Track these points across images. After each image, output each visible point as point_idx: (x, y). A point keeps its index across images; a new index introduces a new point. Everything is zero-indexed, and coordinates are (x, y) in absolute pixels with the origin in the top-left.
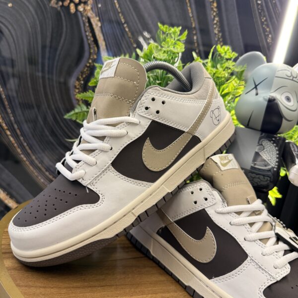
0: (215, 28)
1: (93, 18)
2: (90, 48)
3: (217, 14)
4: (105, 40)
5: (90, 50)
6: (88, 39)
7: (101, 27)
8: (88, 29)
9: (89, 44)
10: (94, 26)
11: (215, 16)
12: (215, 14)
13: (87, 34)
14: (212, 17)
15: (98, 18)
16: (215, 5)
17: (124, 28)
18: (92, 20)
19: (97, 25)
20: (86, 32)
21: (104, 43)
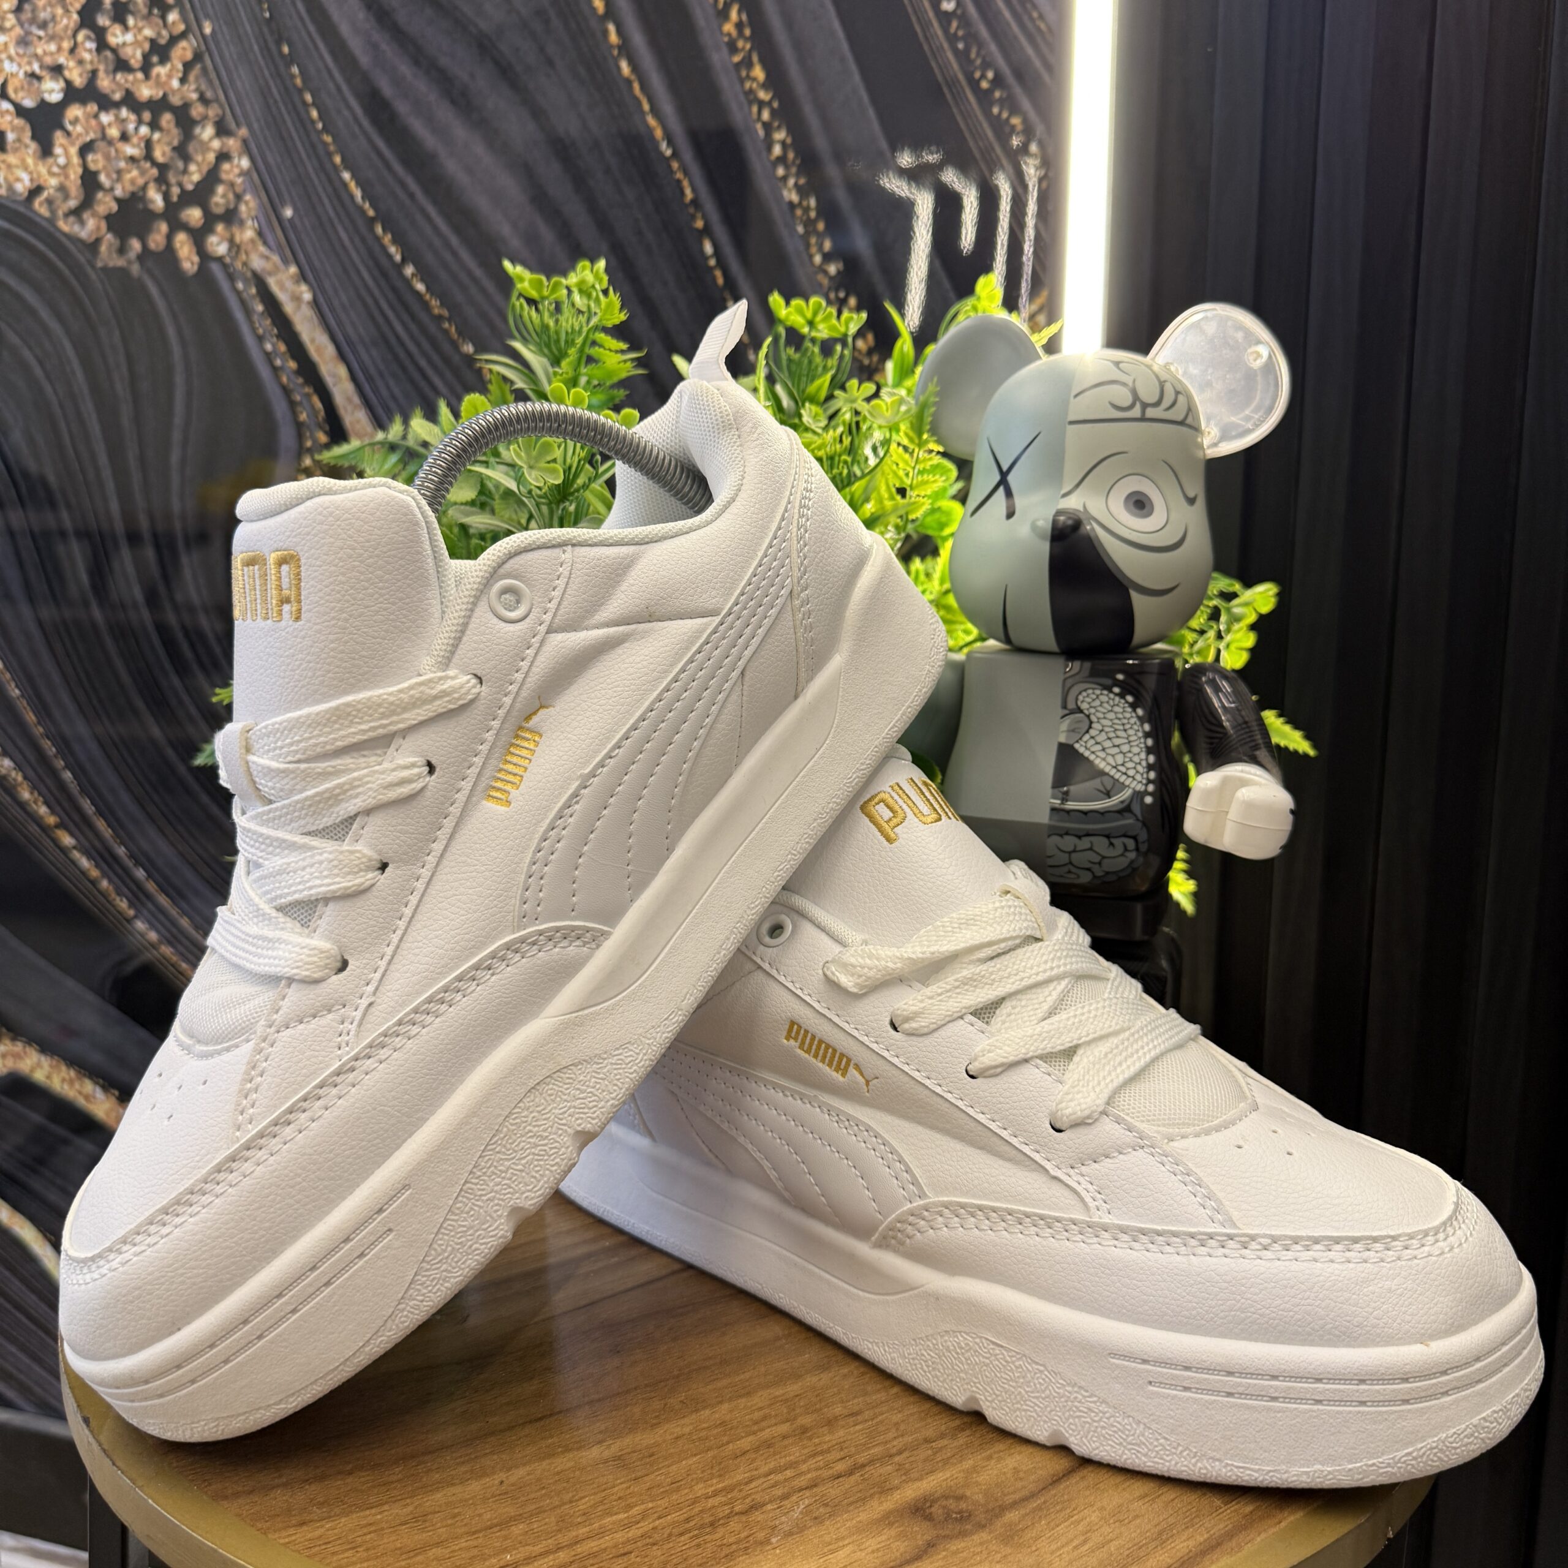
0: (784, 179)
1: (275, 271)
2: (292, 404)
3: (773, 113)
4: (342, 356)
5: (295, 414)
6: (275, 370)
7: (315, 303)
8: (265, 325)
9: (286, 391)
10: (289, 308)
11: (767, 127)
12: (766, 115)
13: (269, 347)
14: (761, 132)
15: (293, 269)
16: (759, 73)
17: (407, 282)
18: (272, 283)
19: (297, 299)
20: (260, 339)
21: (342, 371)
